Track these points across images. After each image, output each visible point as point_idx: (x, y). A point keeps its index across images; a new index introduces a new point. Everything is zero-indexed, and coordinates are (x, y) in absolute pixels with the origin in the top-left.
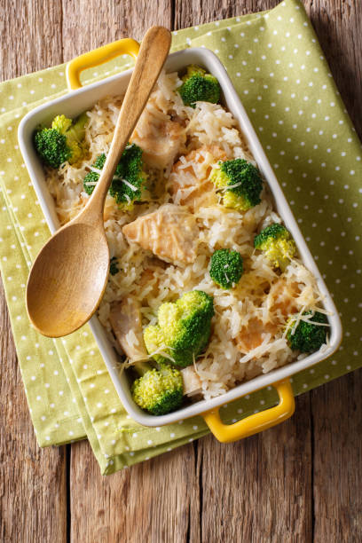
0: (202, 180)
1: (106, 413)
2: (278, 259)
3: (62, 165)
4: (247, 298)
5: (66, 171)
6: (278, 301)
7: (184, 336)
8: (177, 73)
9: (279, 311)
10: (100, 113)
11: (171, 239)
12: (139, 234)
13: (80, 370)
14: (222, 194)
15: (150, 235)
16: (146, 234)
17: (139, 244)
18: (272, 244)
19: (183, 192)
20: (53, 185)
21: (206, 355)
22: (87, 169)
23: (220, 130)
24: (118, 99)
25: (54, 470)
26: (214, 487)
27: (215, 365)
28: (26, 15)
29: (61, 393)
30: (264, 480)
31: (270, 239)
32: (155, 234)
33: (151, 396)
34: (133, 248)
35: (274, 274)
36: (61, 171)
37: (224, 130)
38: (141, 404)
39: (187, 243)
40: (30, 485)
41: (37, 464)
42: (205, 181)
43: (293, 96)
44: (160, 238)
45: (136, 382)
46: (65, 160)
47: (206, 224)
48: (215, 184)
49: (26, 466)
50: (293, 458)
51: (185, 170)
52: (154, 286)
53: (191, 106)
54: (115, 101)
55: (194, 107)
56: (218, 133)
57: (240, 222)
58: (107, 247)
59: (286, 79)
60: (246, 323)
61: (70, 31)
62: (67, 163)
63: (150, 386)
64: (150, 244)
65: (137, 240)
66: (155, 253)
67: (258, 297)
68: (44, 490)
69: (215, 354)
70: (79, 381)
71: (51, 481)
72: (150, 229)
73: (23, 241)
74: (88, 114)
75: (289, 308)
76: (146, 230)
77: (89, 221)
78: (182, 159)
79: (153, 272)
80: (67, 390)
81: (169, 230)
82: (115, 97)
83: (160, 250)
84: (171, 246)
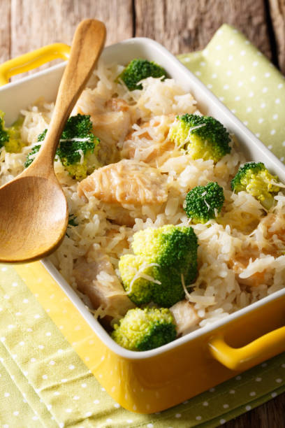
0: (162, 142)
2: (263, 193)
7: (168, 249)
9: (275, 237)
11: (135, 182)
12: (97, 185)
13: (39, 380)
15: (110, 183)
16: (106, 183)
17: (99, 197)
18: (252, 176)
21: (197, 284)
23: (172, 99)
29: (16, 413)
31: (249, 171)
32: (116, 181)
34: (93, 202)
39: (154, 186)
42: (165, 142)
44: (123, 184)
48: (176, 142)
51: (140, 137)
55: (141, 87)
56: (171, 102)
57: (211, 167)
64: (112, 192)
65: (96, 191)
66: (118, 199)
69: (208, 280)
70: (38, 391)
72: (109, 177)
76: (105, 179)
77: (40, 173)
78: (135, 127)
80: (25, 407)
81: (132, 176)
83: (123, 196)
84: (136, 190)
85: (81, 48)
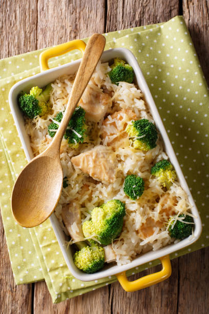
0: (121, 131)
1: (57, 267)
2: (165, 182)
3: (35, 117)
4: (145, 205)
5: (38, 121)
6: (164, 208)
7: (107, 229)
8: (108, 63)
9: (164, 214)
10: (59, 85)
11: (101, 168)
12: (81, 164)
13: (42, 240)
14: (133, 141)
15: (88, 165)
16: (86, 164)
17: (81, 170)
18: (162, 173)
19: (109, 138)
20: (29, 129)
21: (119, 239)
22: (50, 120)
23: (133, 100)
24: (71, 76)
25: (24, 298)
26: (119, 311)
27: (125, 246)
28: (15, 18)
29: (30, 253)
30: (149, 308)
31: (161, 170)
32: (91, 164)
33: (86, 263)
34: (77, 171)
35: (162, 191)
36: (35, 121)
37: (136, 100)
38: (79, 267)
39: (111, 171)
40: (10, 306)
41: (14, 293)
42: (123, 132)
43: (176, 77)
44: (94, 167)
45: (76, 254)
46: (37, 114)
47: (122, 158)
48: (129, 134)
49: (8, 295)
50: (166, 296)
51: (111, 124)
52: (89, 195)
53: (115, 84)
54: (69, 77)
55: (118, 85)
56: (132, 102)
57: (143, 158)
58: (62, 172)
59: (172, 66)
60: (144, 221)
61: (42, 30)
62: (38, 116)
63: (85, 257)
64: (88, 171)
65: (80, 167)
66: (91, 175)
67: (152, 204)
68: (18, 309)
69: (125, 239)
70: (41, 246)
71: (23, 304)
72: (88, 161)
73: (10, 159)
74: (52, 85)
75: (170, 212)
76: (86, 161)
77: (51, 155)
78: (109, 117)
79: (89, 186)
80: (34, 251)
81: (100, 162)
82: (69, 75)
83: (94, 174)
84: (101, 172)
85: (89, 55)
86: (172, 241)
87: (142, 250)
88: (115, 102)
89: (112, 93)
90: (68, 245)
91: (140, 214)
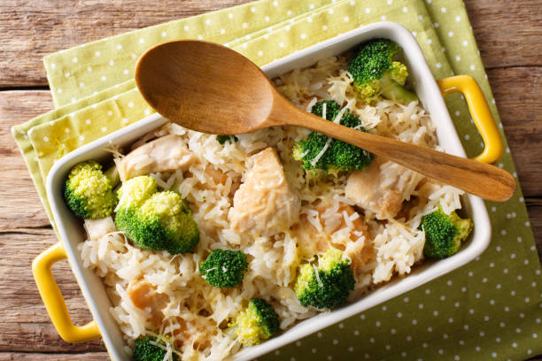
0: (330, 239)
3: (350, 75)
4: (192, 291)
5: (343, 80)
6: (188, 325)
7: (140, 223)
8: (460, 207)
9: (178, 326)
10: (414, 117)
12: (262, 167)
14: (312, 263)
18: (252, 320)
19: (315, 217)
20: (329, 64)
21: (127, 245)
22: (345, 103)
23: (392, 259)
25: (24, 73)
26: (5, 247)
27: (115, 256)
29: (104, 78)
30: (14, 301)
31: (258, 319)
33: (79, 185)
35: (219, 321)
36: (344, 74)
37: (391, 265)
38: (73, 173)
42: (328, 243)
45: (96, 166)
46: (355, 77)
47: (277, 245)
48: (325, 254)
51: (342, 219)
52: (206, 184)
53: (420, 225)
54: (431, 134)
55: (420, 228)
60: (160, 290)
61: (525, 76)
62: (352, 80)
65: (256, 166)
66: (242, 186)
67: (195, 303)
68: (3, 63)
69: (127, 255)
71: (12, 71)
74: (414, 103)
76: (268, 175)
78: (356, 216)
79: (224, 184)
82: (435, 133)
86: (129, 341)
87: (111, 287)
88: (387, 225)
89: (404, 219)
90: (111, 151)
91: (175, 281)
